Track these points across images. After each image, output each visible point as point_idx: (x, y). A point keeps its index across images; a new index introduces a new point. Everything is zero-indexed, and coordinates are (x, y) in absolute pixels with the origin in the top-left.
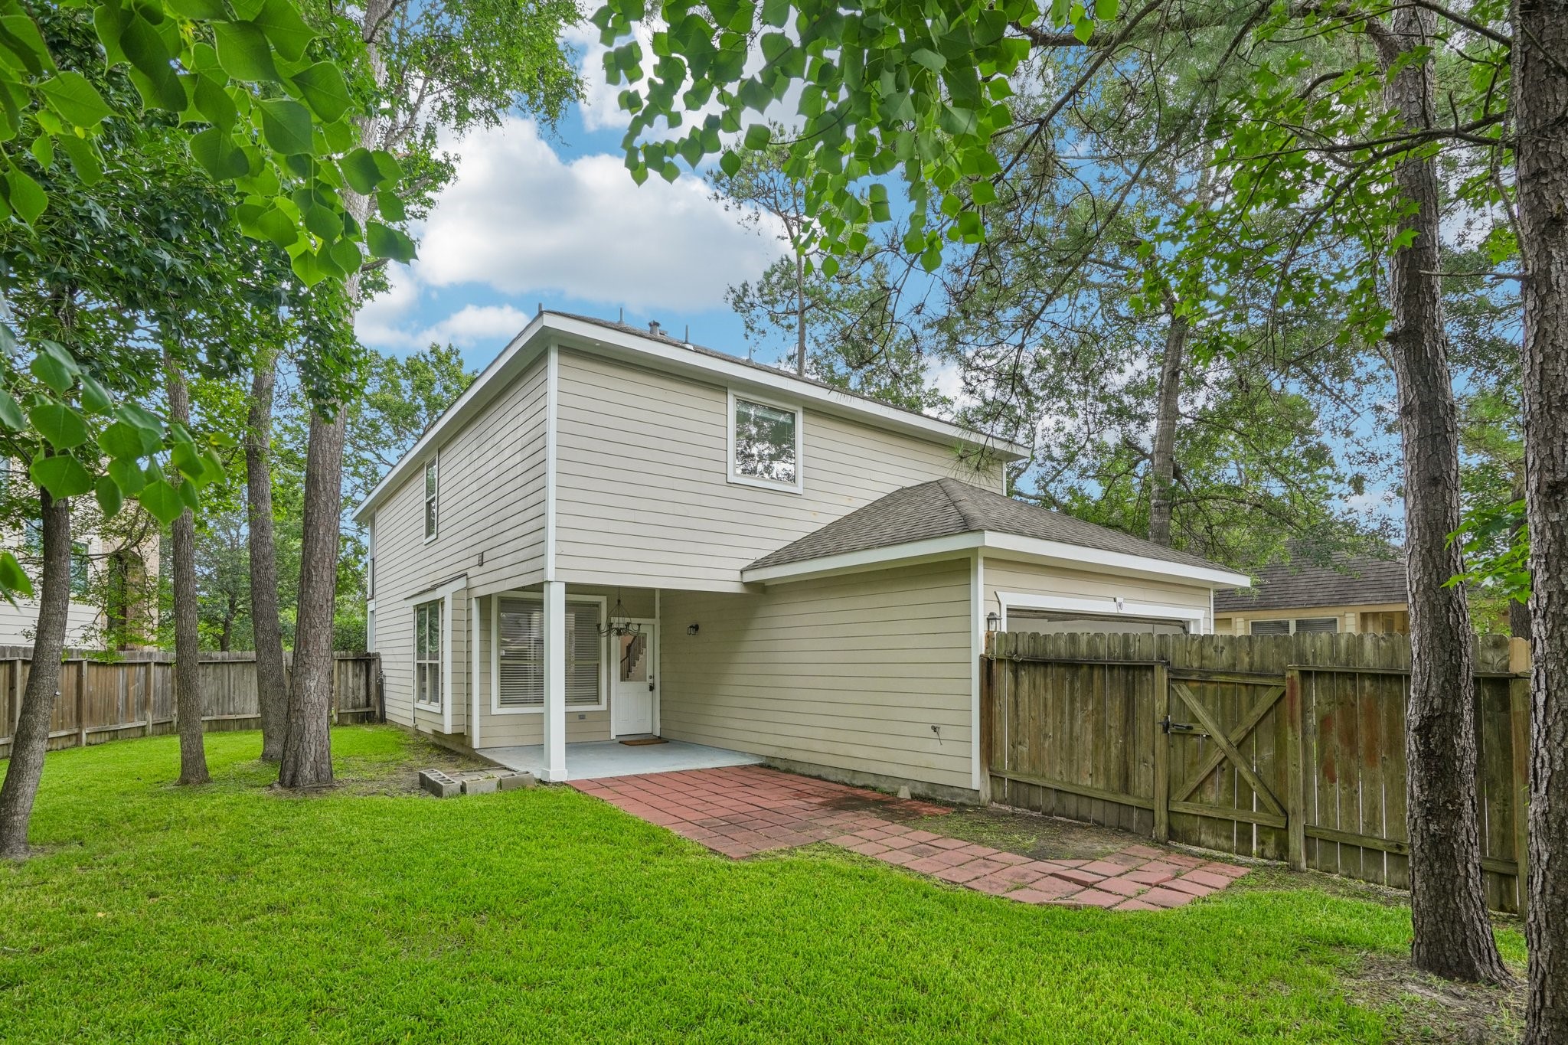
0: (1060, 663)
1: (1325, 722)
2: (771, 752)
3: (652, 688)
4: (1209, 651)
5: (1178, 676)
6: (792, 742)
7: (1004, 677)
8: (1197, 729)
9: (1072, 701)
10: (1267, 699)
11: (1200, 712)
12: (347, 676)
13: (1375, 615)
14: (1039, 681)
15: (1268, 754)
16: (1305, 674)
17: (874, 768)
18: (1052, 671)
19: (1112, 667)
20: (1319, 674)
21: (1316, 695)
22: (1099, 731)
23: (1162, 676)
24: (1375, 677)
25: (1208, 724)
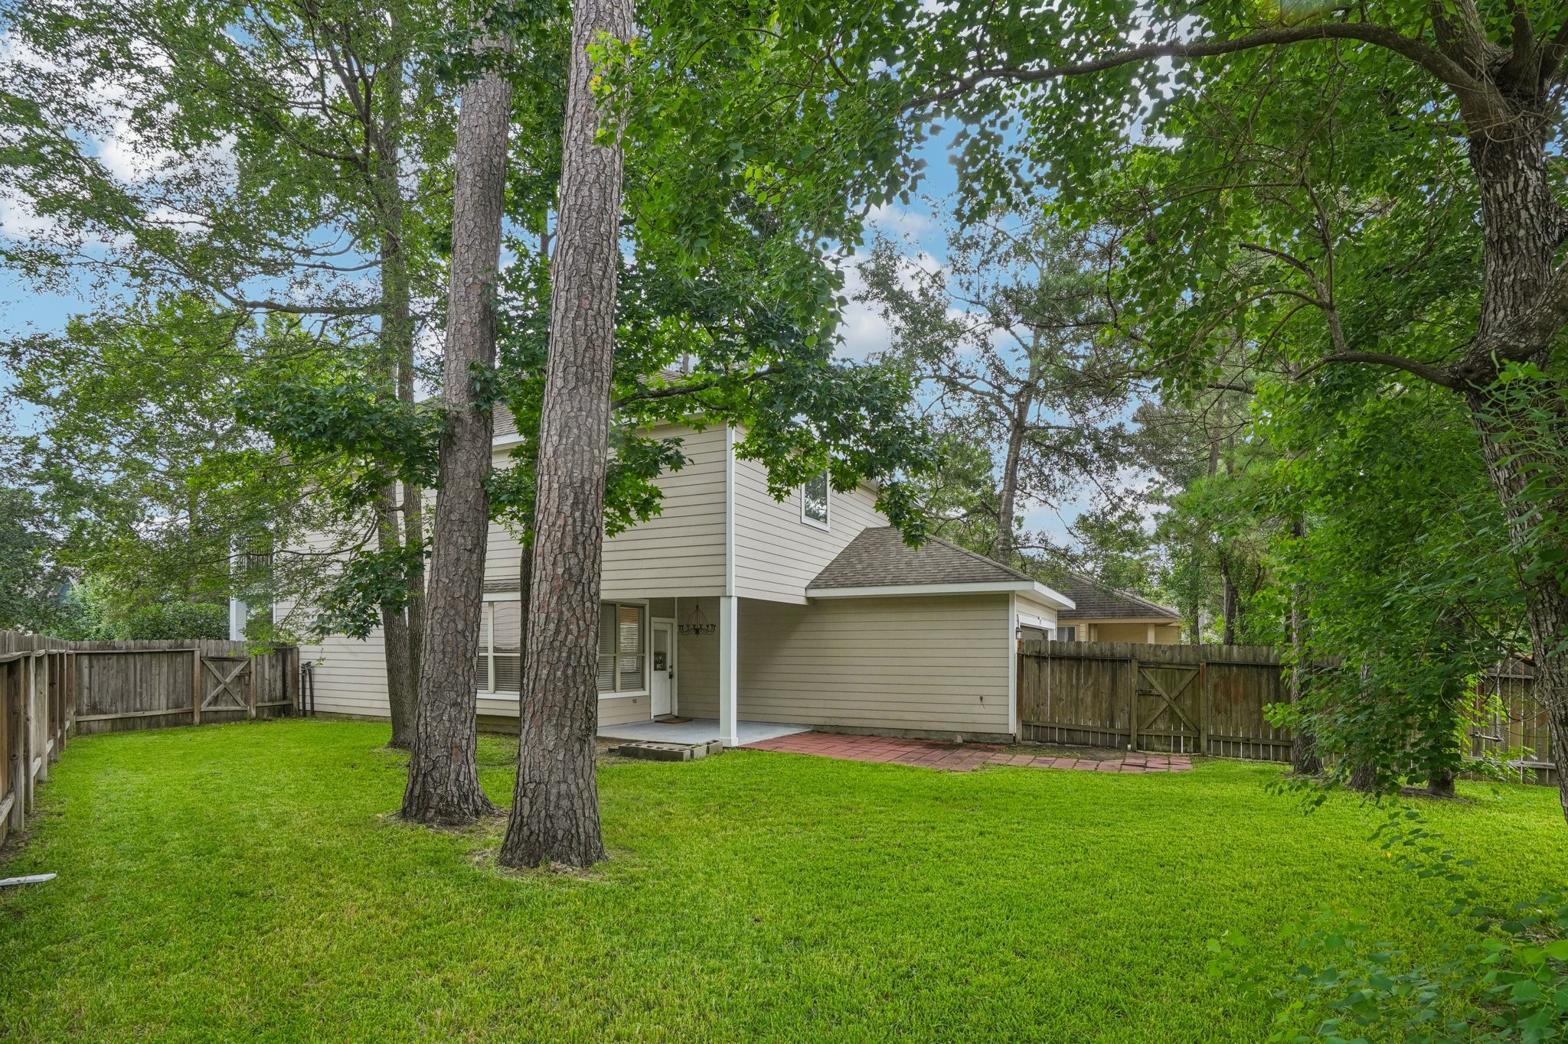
0: (1070, 658)
1: (1216, 686)
2: (821, 721)
3: (671, 676)
4: (1159, 653)
5: (1143, 665)
6: (844, 713)
7: (1031, 665)
8: (1154, 692)
9: (1078, 679)
10: (1189, 676)
11: (1155, 683)
12: (263, 667)
13: (1095, 625)
14: (1057, 669)
15: (1189, 702)
16: (1208, 664)
17: (926, 727)
18: (1065, 663)
19: (1103, 661)
20: (1214, 664)
21: (1214, 674)
22: (1095, 696)
23: (1135, 665)
24: (1238, 665)
25: (1159, 689)
